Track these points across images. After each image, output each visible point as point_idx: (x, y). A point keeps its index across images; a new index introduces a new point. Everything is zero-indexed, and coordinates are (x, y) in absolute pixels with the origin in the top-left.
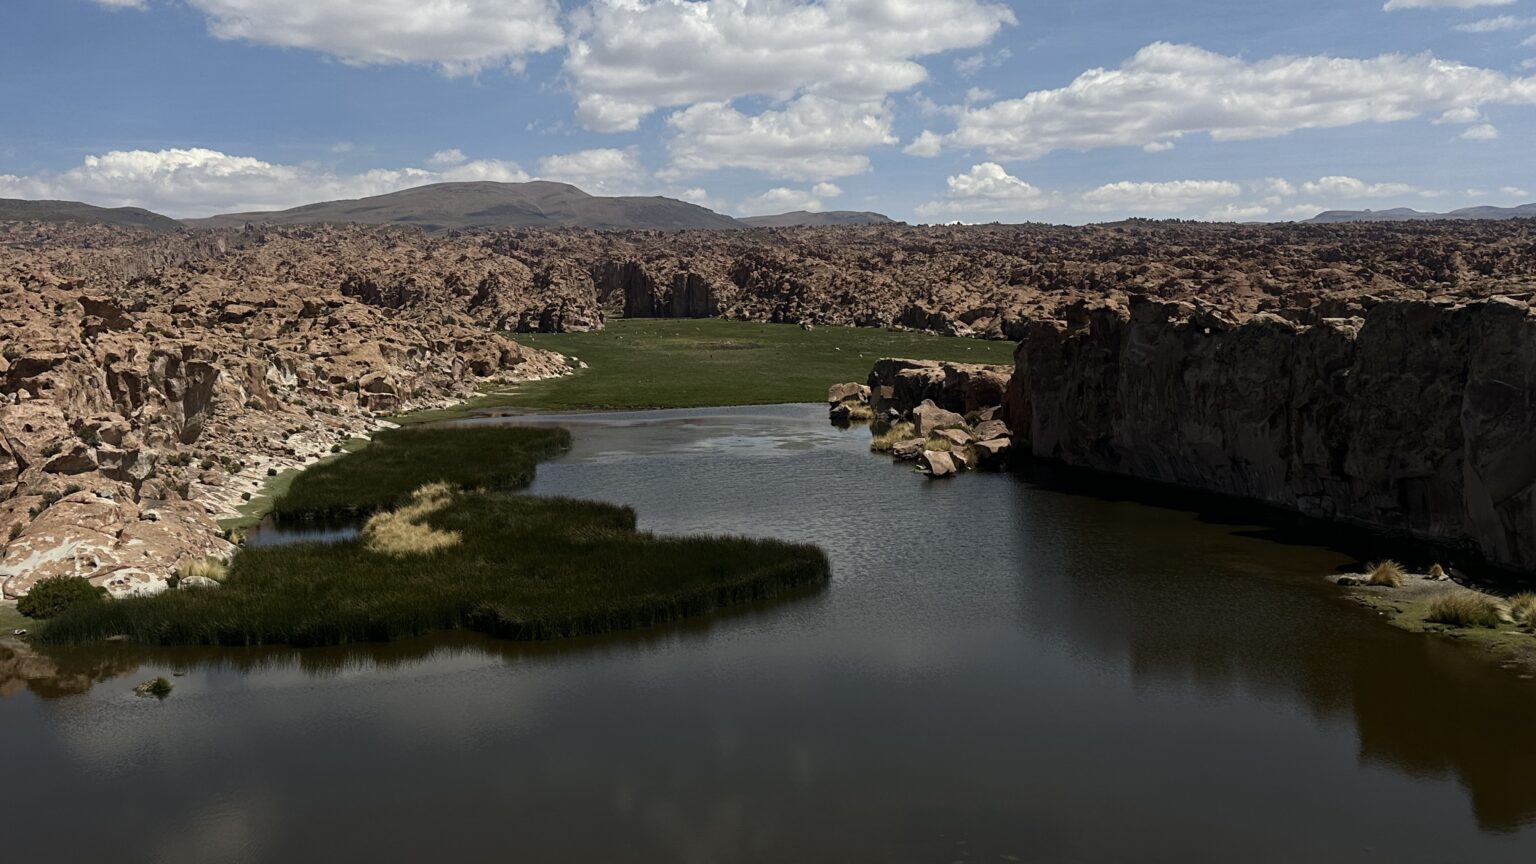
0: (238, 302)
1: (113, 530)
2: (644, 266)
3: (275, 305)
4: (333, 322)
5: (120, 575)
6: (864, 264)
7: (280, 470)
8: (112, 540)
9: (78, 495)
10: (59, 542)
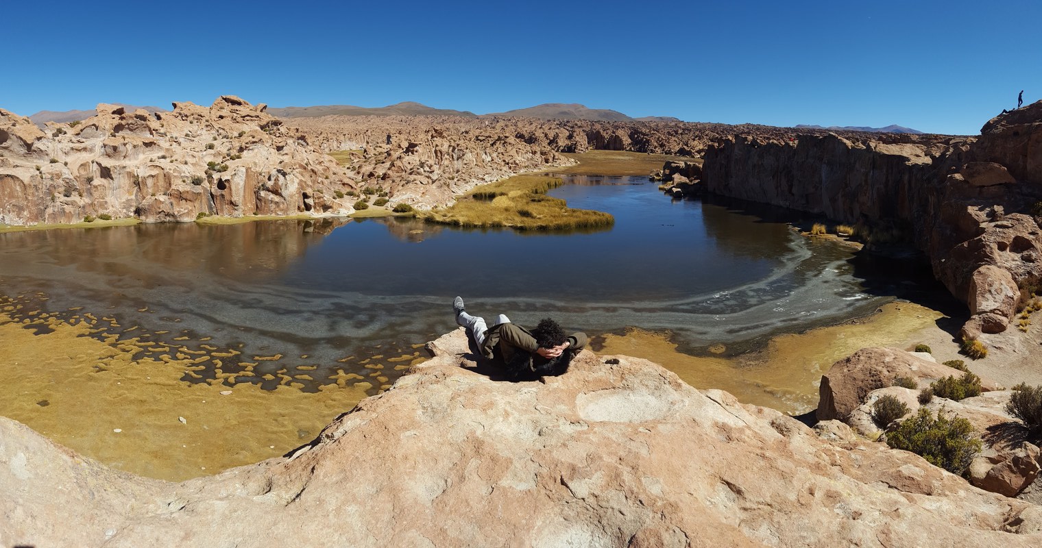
0: (482, 136)
1: (421, 192)
2: (602, 131)
3: (490, 137)
4: (505, 142)
5: (420, 204)
6: (669, 133)
7: (479, 184)
8: (420, 195)
9: (415, 182)
10: (406, 194)
